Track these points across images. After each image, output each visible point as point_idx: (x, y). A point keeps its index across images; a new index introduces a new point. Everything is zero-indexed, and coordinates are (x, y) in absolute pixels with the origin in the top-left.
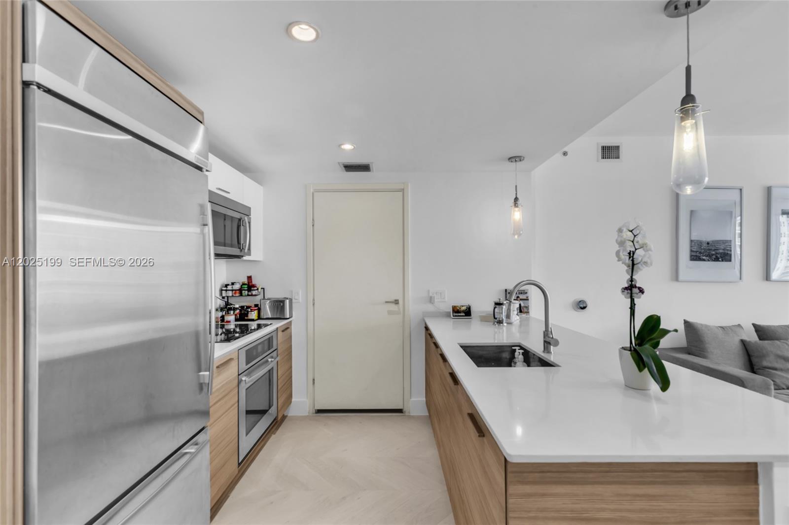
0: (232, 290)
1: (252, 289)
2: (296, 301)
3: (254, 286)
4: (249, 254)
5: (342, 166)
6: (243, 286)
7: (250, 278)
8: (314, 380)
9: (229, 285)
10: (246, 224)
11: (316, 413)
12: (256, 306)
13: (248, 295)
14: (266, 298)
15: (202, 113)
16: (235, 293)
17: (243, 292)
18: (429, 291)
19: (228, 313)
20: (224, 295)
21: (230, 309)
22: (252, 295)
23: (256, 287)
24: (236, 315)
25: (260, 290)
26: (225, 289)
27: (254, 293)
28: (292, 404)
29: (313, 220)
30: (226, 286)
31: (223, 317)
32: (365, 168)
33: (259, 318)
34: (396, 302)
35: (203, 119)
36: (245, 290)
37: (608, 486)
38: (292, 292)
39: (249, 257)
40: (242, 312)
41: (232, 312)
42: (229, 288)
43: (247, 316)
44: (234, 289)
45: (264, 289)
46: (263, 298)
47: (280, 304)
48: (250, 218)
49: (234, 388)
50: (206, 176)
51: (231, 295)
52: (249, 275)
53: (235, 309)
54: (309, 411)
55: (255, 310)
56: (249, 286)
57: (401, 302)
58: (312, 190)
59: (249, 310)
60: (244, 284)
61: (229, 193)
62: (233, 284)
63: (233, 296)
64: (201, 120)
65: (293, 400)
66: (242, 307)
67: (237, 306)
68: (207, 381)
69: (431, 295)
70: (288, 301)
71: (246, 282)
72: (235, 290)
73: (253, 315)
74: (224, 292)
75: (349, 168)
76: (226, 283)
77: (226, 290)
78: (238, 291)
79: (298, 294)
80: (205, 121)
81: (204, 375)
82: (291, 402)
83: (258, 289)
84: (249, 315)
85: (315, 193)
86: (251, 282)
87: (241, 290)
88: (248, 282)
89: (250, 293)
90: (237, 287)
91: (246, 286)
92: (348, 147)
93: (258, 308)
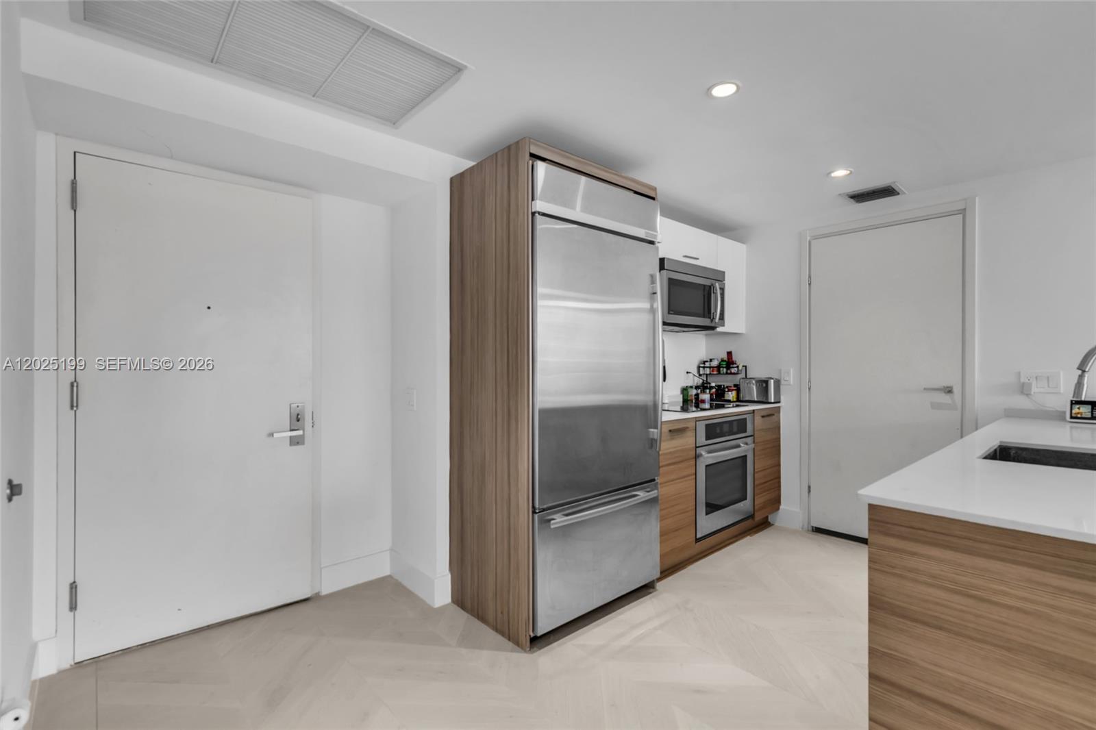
0: (710, 367)
1: (731, 366)
2: (786, 383)
3: (733, 363)
4: (723, 325)
5: (847, 197)
6: (722, 363)
7: (730, 354)
8: (809, 487)
9: (707, 362)
10: (716, 290)
11: (813, 531)
12: (735, 386)
13: (727, 373)
14: (748, 377)
15: (655, 189)
16: (713, 371)
17: (721, 369)
18: (1019, 373)
19: (704, 392)
20: (701, 373)
21: (706, 388)
22: (731, 373)
23: (736, 364)
24: (711, 395)
25: (740, 368)
26: (702, 365)
27: (733, 370)
28: (780, 511)
29: (810, 277)
30: (704, 362)
31: (697, 395)
32: (887, 192)
33: (738, 400)
34: (949, 391)
35: (656, 194)
36: (723, 367)
37: (1014, 566)
38: (780, 371)
39: (723, 328)
40: (719, 392)
41: (708, 391)
42: (707, 364)
43: (724, 397)
44: (712, 365)
45: (746, 367)
46: (744, 376)
47: (762, 385)
48: (724, 284)
49: (691, 459)
50: (657, 248)
51: (708, 372)
52: (729, 351)
53: (711, 388)
54: (803, 526)
55: (733, 390)
56: (729, 362)
57: (957, 390)
58: (808, 238)
59: (727, 390)
60: (722, 361)
61: (698, 259)
62: (711, 360)
63: (710, 374)
64: (653, 195)
65: (781, 507)
66: (719, 386)
67: (713, 385)
68: (655, 437)
69: (1022, 380)
70: (772, 381)
71: (726, 358)
72: (713, 367)
73: (731, 395)
74: (701, 369)
75: (860, 197)
76: (705, 360)
77: (704, 367)
78: (715, 369)
79: (788, 373)
80: (659, 197)
81: (653, 432)
82: (778, 509)
83: (738, 367)
84: (726, 395)
85: (813, 242)
86: (732, 358)
87: (719, 367)
88: (728, 359)
89: (729, 372)
90: (715, 363)
91: (724, 363)
92: (840, 173)
93: (737, 388)
